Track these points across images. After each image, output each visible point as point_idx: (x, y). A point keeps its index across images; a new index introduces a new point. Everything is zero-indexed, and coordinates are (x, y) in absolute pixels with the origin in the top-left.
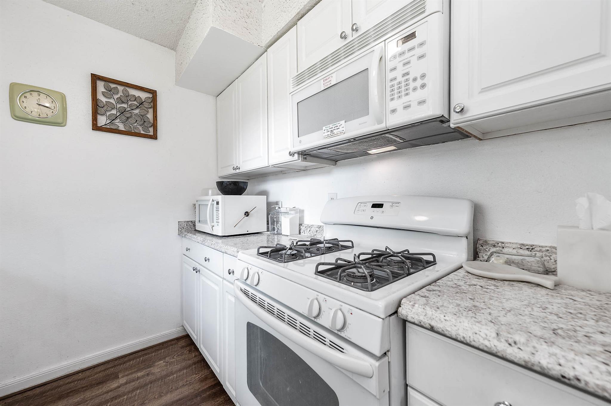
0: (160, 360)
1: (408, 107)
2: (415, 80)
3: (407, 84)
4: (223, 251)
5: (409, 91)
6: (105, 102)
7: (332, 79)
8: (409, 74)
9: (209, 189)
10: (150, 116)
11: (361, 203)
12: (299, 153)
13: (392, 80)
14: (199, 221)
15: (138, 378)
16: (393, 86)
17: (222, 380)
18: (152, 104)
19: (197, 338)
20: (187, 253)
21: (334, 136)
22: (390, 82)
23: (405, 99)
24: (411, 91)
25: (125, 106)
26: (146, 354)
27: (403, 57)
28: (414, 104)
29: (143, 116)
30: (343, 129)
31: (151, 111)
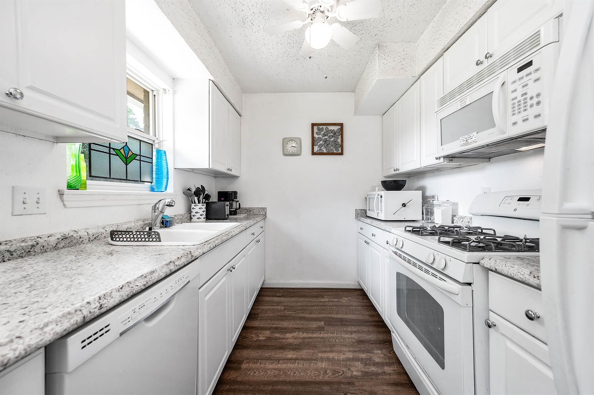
0: (345, 297)
1: (526, 120)
2: (531, 98)
3: (525, 102)
4: (383, 229)
5: (527, 108)
6: (317, 138)
7: (466, 100)
8: (527, 94)
9: (376, 186)
10: (339, 140)
11: (508, 197)
12: (445, 157)
13: (513, 100)
14: (369, 209)
15: (334, 302)
16: (514, 104)
17: (383, 316)
18: (340, 132)
19: (368, 289)
20: (361, 231)
21: (468, 144)
22: (512, 101)
23: (524, 114)
24: (528, 107)
25: (326, 137)
26: (337, 292)
27: (522, 81)
28: (531, 118)
29: (335, 142)
30: (476, 138)
31: (340, 137)
